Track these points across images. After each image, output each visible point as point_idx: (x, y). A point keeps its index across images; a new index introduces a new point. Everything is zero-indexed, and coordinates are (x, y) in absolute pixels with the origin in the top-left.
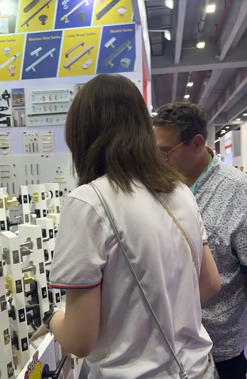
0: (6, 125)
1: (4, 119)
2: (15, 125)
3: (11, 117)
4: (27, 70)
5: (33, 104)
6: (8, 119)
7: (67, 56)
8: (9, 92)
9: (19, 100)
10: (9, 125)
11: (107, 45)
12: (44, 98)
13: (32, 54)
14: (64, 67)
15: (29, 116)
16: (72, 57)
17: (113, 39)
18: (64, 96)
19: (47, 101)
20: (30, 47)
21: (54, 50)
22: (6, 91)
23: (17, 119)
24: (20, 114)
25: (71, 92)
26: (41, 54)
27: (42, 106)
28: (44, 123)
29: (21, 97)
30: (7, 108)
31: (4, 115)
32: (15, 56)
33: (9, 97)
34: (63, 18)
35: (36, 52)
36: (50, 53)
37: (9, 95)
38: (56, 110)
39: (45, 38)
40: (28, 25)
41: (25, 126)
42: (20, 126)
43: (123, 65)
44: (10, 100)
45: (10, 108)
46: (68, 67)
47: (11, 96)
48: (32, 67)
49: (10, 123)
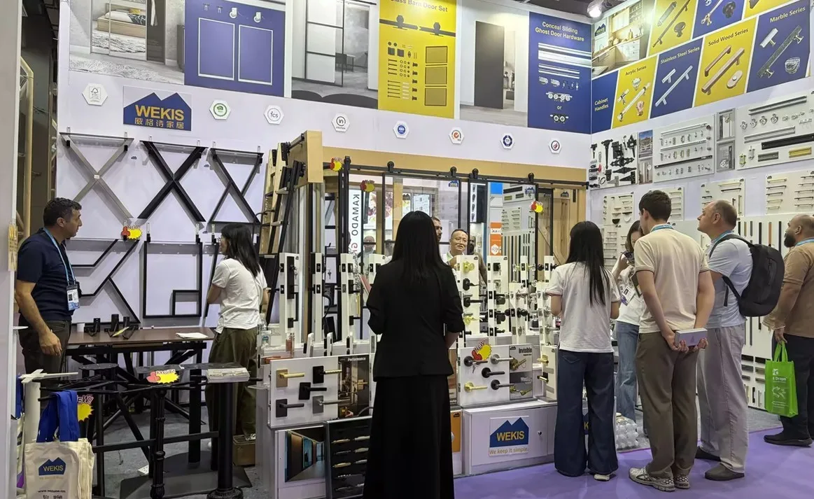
0: (630, 182)
1: (628, 174)
2: (641, 182)
3: (636, 171)
4: (657, 104)
5: (662, 150)
6: (633, 174)
7: (707, 74)
8: (636, 138)
9: (646, 147)
10: (633, 182)
11: (764, 44)
12: (674, 139)
13: (664, 80)
14: (703, 90)
15: (655, 167)
16: (714, 74)
17: (775, 31)
18: (699, 134)
19: (679, 143)
20: (662, 71)
21: (691, 67)
22: (631, 137)
23: (643, 173)
24: (646, 165)
25: (709, 127)
26: (674, 78)
27: (672, 152)
28: (674, 176)
29: (648, 143)
30: (632, 160)
31: (629, 169)
32: (645, 88)
33: (635, 144)
34: (704, 20)
35: (668, 78)
36: (685, 75)
37: (634, 142)
38: (688, 155)
39: (680, 55)
40: (661, 43)
41: (651, 182)
42: (646, 183)
43: (787, 69)
44: (636, 148)
45: (636, 158)
46: (708, 90)
47: (638, 142)
48: (663, 99)
49: (635, 179)
